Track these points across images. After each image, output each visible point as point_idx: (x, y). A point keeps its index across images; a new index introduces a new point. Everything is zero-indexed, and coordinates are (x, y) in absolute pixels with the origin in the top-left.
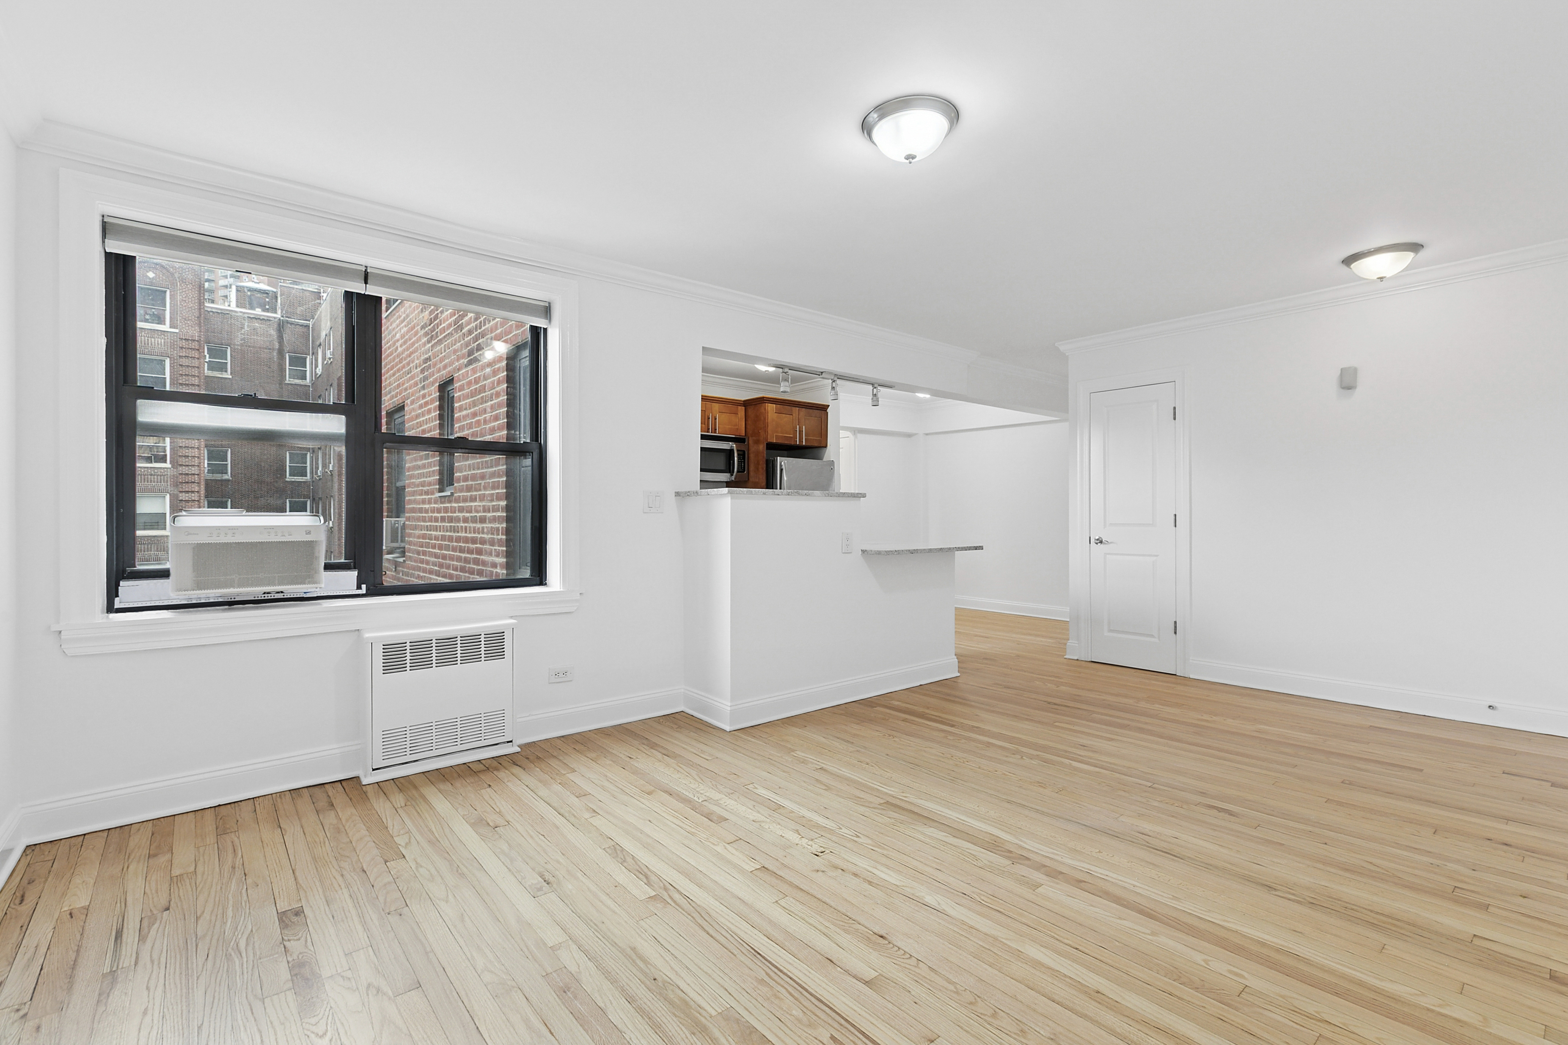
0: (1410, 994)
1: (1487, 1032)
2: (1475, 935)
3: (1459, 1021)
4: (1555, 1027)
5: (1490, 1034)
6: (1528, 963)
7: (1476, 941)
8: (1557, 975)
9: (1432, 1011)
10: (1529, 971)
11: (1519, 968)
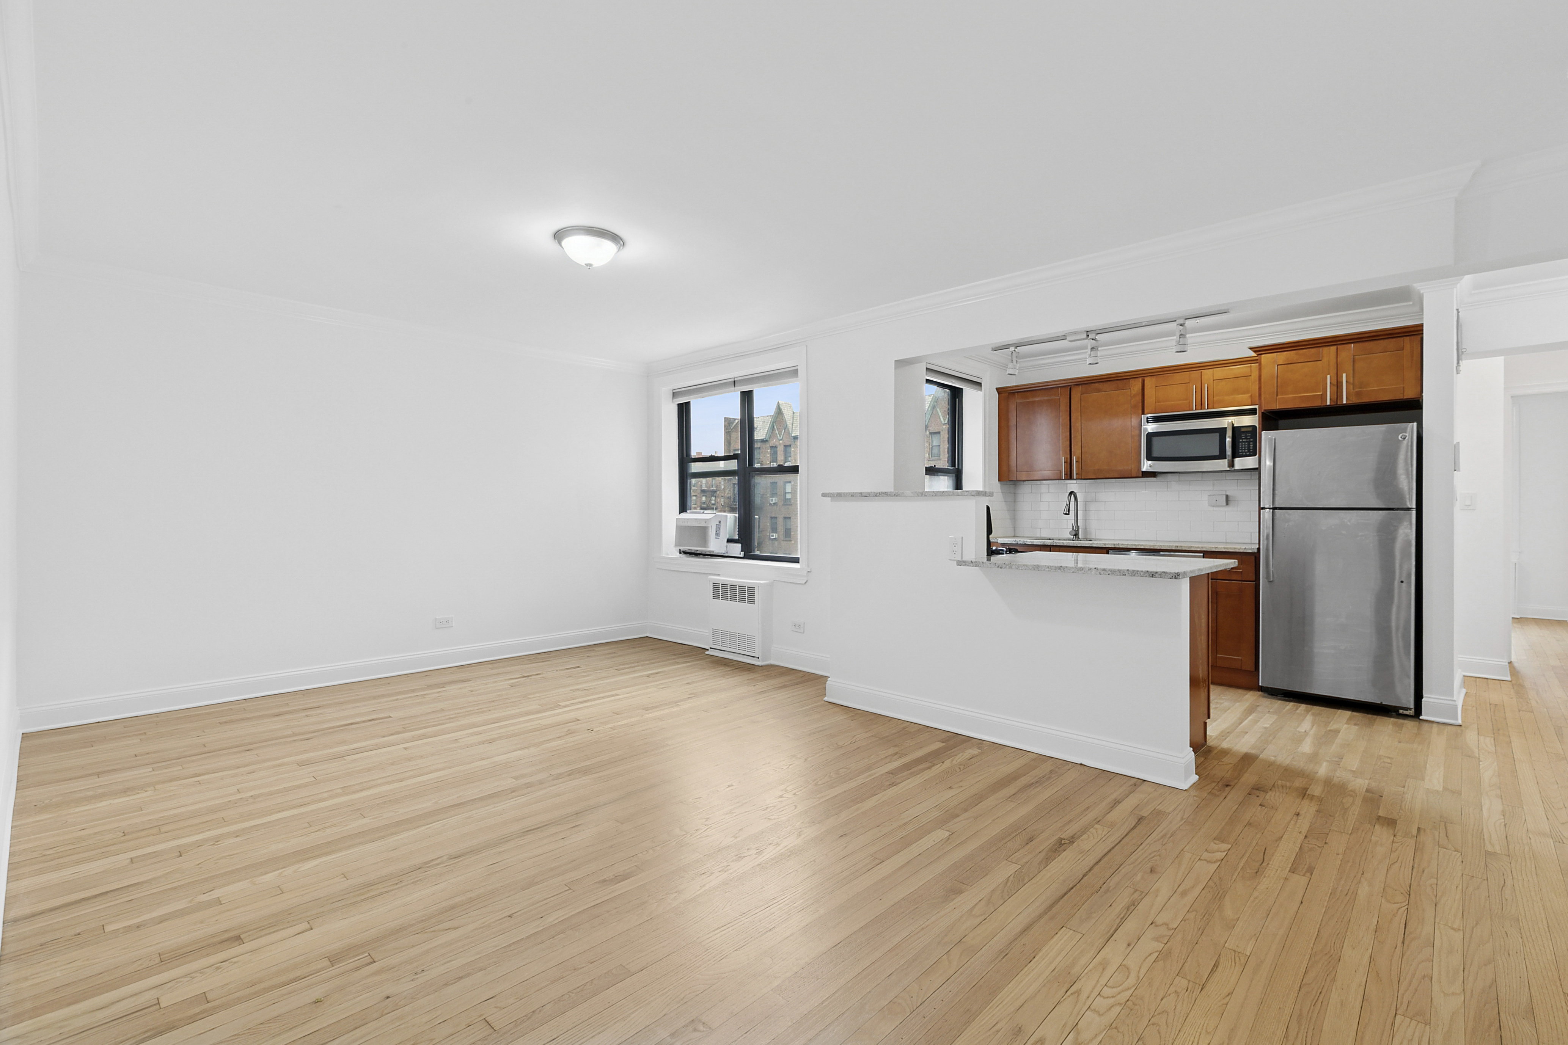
0: (301, 867)
1: (248, 879)
2: (312, 929)
3: (265, 874)
4: (216, 907)
5: (246, 879)
6: (261, 936)
7: (305, 926)
8: (237, 943)
9: (282, 868)
10: (256, 931)
11: (263, 928)
